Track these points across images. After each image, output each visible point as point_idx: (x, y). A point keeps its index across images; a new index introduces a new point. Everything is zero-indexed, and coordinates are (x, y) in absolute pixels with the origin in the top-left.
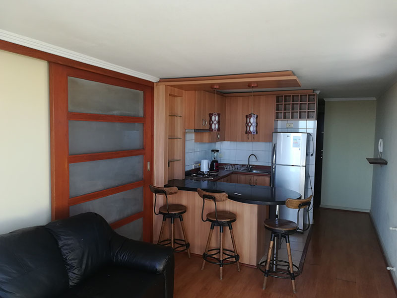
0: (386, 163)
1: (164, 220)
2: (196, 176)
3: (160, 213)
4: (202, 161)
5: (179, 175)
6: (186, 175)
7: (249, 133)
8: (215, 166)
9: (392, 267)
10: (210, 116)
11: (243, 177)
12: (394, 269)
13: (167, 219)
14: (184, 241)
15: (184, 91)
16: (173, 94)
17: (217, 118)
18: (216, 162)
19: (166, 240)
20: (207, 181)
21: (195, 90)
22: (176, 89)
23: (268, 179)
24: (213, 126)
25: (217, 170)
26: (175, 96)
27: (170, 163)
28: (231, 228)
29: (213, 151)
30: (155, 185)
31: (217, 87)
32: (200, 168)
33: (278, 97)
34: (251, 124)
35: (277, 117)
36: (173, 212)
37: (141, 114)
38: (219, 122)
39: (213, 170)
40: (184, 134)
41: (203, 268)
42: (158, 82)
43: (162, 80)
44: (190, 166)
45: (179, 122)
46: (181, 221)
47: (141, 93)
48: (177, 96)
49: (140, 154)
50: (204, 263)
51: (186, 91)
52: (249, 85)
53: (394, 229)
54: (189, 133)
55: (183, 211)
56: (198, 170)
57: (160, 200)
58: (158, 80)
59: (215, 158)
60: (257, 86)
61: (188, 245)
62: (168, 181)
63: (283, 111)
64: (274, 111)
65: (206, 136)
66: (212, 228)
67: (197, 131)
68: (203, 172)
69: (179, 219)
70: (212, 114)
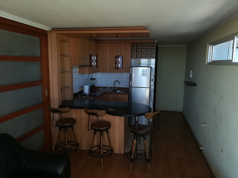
0: (196, 85)
1: (60, 130)
2: (81, 97)
3: (57, 125)
4: (85, 86)
5: (69, 97)
6: (74, 97)
7: (118, 68)
8: (93, 89)
9: (203, 147)
10: (90, 57)
11: (111, 95)
12: (204, 148)
13: (62, 129)
14: (75, 142)
15: (70, 38)
16: (62, 40)
17: (95, 58)
18: (94, 86)
19: (62, 143)
20: (88, 101)
21: (78, 38)
22: (64, 36)
23: (127, 96)
24: (93, 64)
25: (95, 92)
26: (63, 42)
27: (62, 89)
28: (107, 132)
29: (91, 79)
30: (52, 106)
31: (95, 36)
32: (83, 91)
33: (132, 44)
34: (119, 63)
35: (132, 57)
36: (67, 125)
37: (38, 54)
38: (97, 61)
39: (92, 92)
40: (72, 68)
41: (89, 160)
42: (51, 31)
43: (54, 29)
44: (76, 90)
45: (67, 60)
46: (72, 129)
47: (37, 39)
48: (65, 42)
49: (39, 85)
50: (90, 157)
51: (71, 38)
52: (117, 35)
53: (204, 125)
54: (75, 67)
55: (74, 123)
56: (82, 92)
57: (56, 116)
58: (51, 29)
59: (93, 84)
60: (122, 36)
61: (78, 145)
62: (61, 102)
63: (135, 53)
64: (130, 53)
65: (87, 69)
66: (95, 133)
67: (81, 66)
68: (85, 94)
69: (71, 128)
70: (92, 55)
